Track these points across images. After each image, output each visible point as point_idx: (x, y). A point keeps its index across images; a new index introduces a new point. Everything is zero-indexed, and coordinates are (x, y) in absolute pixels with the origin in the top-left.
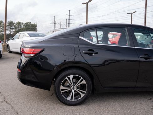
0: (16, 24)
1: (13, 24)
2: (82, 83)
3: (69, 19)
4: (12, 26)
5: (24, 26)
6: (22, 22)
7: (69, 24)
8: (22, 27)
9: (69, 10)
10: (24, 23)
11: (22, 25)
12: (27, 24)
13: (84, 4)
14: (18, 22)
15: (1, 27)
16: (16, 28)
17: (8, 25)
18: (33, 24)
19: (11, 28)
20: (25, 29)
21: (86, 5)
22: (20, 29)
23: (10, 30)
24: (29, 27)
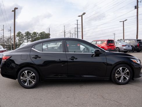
0: (33, 34)
1: (30, 34)
2: (33, 75)
3: (77, 28)
4: (29, 36)
5: (39, 35)
6: (37, 32)
7: (78, 32)
8: (38, 36)
9: (77, 20)
10: (39, 33)
11: (37, 35)
12: (41, 33)
13: (79, 16)
14: (34, 32)
15: (20, 37)
16: (32, 37)
17: (25, 35)
18: (47, 33)
19: (28, 38)
20: (40, 38)
21: (81, 17)
22: (36, 38)
23: (27, 39)
24: (43, 36)
